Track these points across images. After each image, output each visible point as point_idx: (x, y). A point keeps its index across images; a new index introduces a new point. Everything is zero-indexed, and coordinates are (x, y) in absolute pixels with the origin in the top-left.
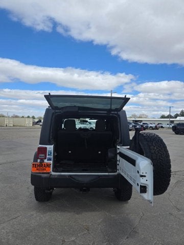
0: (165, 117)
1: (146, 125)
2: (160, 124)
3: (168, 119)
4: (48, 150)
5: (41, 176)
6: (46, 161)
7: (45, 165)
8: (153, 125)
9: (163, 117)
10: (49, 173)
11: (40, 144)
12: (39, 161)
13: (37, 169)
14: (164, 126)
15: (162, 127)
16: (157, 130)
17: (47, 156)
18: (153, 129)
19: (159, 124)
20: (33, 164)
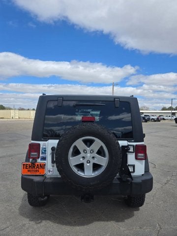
0: (166, 110)
1: (148, 117)
2: (162, 116)
3: (170, 111)
4: (41, 147)
5: (32, 180)
6: (39, 161)
7: (38, 165)
8: (155, 117)
9: (164, 109)
10: (43, 175)
11: (32, 140)
12: (31, 160)
13: (29, 171)
14: (165, 118)
15: (164, 119)
16: (158, 122)
17: (41, 155)
18: (155, 121)
19: (160, 116)
20: (24, 165)
